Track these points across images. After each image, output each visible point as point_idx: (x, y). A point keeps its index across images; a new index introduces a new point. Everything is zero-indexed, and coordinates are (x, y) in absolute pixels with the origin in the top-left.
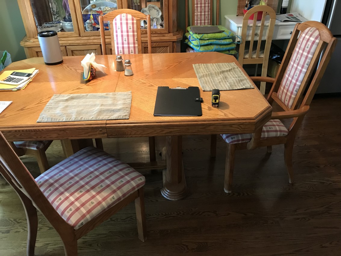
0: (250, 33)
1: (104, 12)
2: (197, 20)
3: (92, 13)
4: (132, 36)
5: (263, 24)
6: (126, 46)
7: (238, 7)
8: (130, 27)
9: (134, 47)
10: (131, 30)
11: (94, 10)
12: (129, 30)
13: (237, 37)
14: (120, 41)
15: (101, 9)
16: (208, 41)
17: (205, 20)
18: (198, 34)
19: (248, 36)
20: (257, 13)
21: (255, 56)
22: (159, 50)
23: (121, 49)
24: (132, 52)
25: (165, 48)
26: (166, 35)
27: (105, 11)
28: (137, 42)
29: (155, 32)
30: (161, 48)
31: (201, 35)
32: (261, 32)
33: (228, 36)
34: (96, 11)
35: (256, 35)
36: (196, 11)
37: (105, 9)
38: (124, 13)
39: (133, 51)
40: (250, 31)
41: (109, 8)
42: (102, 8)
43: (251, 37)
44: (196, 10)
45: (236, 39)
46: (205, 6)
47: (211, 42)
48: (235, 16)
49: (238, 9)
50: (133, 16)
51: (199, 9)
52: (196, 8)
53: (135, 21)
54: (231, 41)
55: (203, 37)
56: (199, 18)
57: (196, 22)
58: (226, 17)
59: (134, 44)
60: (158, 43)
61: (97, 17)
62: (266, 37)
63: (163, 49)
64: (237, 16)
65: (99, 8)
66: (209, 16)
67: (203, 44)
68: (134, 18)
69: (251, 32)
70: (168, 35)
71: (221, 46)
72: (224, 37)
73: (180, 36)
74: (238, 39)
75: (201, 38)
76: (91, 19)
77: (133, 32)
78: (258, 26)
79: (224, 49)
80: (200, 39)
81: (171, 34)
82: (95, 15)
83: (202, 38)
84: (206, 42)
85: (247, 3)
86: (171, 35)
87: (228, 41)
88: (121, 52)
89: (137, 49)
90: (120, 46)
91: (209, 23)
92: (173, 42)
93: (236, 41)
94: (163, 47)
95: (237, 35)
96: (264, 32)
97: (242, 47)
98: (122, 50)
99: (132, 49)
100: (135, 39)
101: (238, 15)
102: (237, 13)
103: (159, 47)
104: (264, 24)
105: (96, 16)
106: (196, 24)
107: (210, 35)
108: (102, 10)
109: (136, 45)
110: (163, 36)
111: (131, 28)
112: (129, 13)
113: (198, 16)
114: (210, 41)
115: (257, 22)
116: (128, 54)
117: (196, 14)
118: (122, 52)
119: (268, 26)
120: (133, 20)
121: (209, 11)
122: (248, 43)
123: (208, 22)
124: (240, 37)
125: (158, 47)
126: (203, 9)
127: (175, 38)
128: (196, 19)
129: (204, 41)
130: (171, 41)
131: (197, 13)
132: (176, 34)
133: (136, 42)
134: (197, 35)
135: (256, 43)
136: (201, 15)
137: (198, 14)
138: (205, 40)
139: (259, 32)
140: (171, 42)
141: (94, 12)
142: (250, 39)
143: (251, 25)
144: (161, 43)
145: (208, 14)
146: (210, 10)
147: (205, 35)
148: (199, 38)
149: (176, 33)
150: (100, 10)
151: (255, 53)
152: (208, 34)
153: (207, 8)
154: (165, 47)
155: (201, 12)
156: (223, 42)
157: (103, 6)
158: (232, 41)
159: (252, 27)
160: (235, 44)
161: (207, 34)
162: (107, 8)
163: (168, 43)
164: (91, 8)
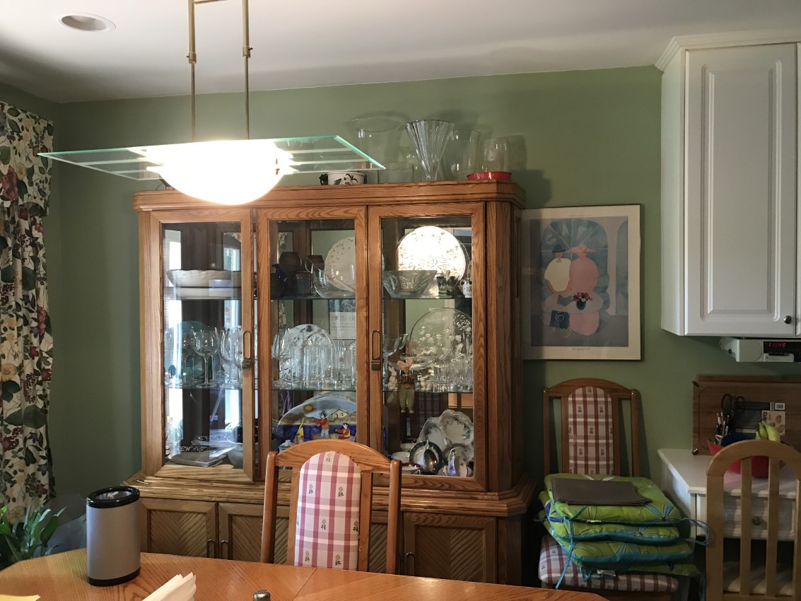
0: (736, 513)
1: (331, 421)
2: (576, 459)
3: (304, 422)
4: (344, 514)
5: (774, 493)
6: (323, 541)
7: (694, 432)
8: (341, 489)
9: (347, 549)
10: (344, 498)
11: (309, 415)
12: (337, 497)
13: (692, 522)
14: (309, 526)
15: (325, 415)
16: (598, 529)
17: (597, 459)
18: (569, 505)
19: (733, 524)
20: (750, 461)
21: (761, 589)
22: (457, 537)
23: (308, 550)
24: (338, 563)
25: (475, 532)
26: (480, 497)
27: (335, 419)
28: (356, 533)
29: (450, 486)
30: (464, 531)
31: (579, 509)
32: (773, 514)
33: (664, 519)
34: (313, 418)
35: (757, 522)
36: (572, 434)
37: (336, 416)
38: (332, 450)
39: (342, 560)
40: (736, 509)
41: (345, 415)
42: (328, 412)
43: (740, 526)
44: (572, 432)
45: (693, 529)
46: (597, 424)
47: (607, 533)
48: (689, 452)
49: (694, 437)
50: (353, 460)
51: (580, 429)
52: (571, 426)
53: (357, 475)
54: (674, 533)
55: (583, 513)
56: (581, 453)
57: (572, 462)
58: (661, 453)
59: (347, 538)
60: (453, 518)
61: (312, 434)
62: (792, 531)
63: (468, 535)
64: (695, 454)
65: (321, 412)
66: (611, 449)
67: (582, 536)
68: (355, 465)
69: (739, 512)
70: (486, 497)
71: (641, 547)
72: (649, 521)
73: (518, 502)
74: (699, 528)
75: (576, 516)
76: (299, 437)
77: (349, 503)
78: (759, 496)
79: (653, 558)
80: (574, 520)
81: (495, 495)
82: (310, 427)
83: (579, 518)
84: (593, 531)
85: (719, 422)
86: (494, 497)
87: (663, 534)
88: (307, 559)
89: (353, 556)
90: (309, 539)
91: (611, 469)
92: (498, 518)
93: (693, 535)
94: (468, 529)
95: (693, 518)
96: (782, 516)
97: (715, 557)
98: (311, 551)
99: (339, 553)
100: (352, 526)
101: (697, 452)
102: (695, 447)
103: (458, 528)
104: (780, 493)
105: (310, 431)
106: (572, 468)
107: (605, 511)
108: (327, 417)
109: (353, 543)
110: (471, 498)
111: (345, 492)
112: (345, 452)
113: (578, 448)
114: (605, 530)
115: (756, 485)
116: (326, 565)
117: (571, 441)
118: (311, 558)
119: (794, 500)
120: (351, 470)
121: (611, 435)
122: (732, 546)
123: (608, 466)
124: (704, 525)
125: (454, 528)
126: (591, 429)
127: (503, 507)
128: (572, 453)
129: (587, 528)
130: (493, 514)
131: (576, 440)
132: (510, 495)
133: (353, 533)
134: (566, 508)
135: (758, 547)
136: (586, 445)
137: (578, 441)
138: (590, 523)
139: (765, 515)
140: (492, 517)
141: (307, 422)
142: (737, 532)
143: (737, 491)
144: (463, 517)
145: (607, 445)
146: (613, 432)
147: (591, 510)
148: (572, 516)
149: (508, 492)
150: (323, 417)
151: (762, 577)
152: (599, 508)
153: (602, 430)
154: (474, 529)
155: (586, 437)
156: (647, 534)
157: (331, 408)
158: (678, 536)
159: (738, 497)
160: (689, 543)
161: (594, 508)
162: (339, 413)
163: (482, 518)
164: (303, 412)
